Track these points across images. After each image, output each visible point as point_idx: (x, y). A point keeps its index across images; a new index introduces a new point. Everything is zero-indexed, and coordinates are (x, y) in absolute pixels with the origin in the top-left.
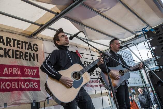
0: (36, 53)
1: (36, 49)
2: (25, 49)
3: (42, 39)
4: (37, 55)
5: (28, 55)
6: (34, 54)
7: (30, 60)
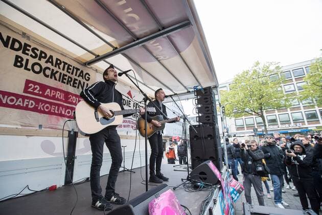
0: (86, 82)
1: (87, 79)
2: (76, 75)
3: (96, 70)
4: (87, 84)
5: (77, 82)
6: (84, 83)
7: (78, 88)
